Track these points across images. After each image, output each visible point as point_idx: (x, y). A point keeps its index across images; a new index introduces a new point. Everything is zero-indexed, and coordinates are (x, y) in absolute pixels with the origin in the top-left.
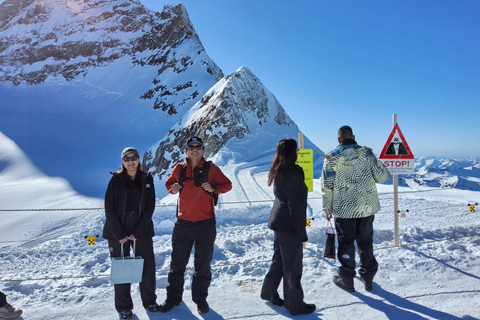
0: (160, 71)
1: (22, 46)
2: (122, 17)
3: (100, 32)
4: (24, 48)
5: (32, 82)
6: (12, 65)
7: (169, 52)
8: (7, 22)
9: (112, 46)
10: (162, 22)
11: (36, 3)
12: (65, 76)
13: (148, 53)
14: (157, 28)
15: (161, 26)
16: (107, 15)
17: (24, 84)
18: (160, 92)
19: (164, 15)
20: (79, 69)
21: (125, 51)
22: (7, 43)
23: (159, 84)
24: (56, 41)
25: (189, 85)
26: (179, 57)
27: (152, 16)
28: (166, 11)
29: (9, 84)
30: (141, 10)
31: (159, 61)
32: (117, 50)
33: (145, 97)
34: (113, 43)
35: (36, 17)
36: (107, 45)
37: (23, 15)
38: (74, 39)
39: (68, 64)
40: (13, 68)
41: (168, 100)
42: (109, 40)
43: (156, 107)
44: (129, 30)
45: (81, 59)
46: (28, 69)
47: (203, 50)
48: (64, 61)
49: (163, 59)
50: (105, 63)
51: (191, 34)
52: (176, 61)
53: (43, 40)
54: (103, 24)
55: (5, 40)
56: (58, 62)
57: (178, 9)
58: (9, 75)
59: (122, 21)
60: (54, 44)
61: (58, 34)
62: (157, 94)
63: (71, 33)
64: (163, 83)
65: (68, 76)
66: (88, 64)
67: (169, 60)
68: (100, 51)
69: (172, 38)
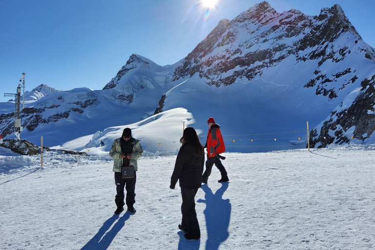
0: (320, 64)
1: (220, 61)
2: (287, 26)
3: (270, 42)
4: (221, 62)
5: (227, 84)
6: (215, 74)
7: (327, 46)
8: (211, 47)
9: (280, 50)
10: (319, 23)
11: (227, 31)
12: (247, 77)
13: (309, 50)
14: (315, 29)
15: (319, 26)
16: (275, 28)
17: (222, 86)
18: (321, 80)
19: (321, 17)
20: (257, 71)
21: (290, 52)
22: (212, 61)
23: (319, 74)
24: (241, 54)
25: (348, 71)
26: (336, 49)
27: (310, 20)
28: (323, 13)
29: (214, 86)
30: (302, 18)
31: (319, 55)
32: (284, 52)
33: (308, 85)
34: (280, 48)
35: (228, 40)
36: (276, 50)
37: (220, 41)
38: (252, 50)
39: (249, 68)
40: (216, 76)
41: (328, 86)
42: (277, 46)
43: (318, 93)
44: (293, 35)
45: (258, 63)
46: (225, 75)
47: (360, 38)
48: (246, 67)
49: (323, 53)
50: (275, 63)
51: (347, 27)
52: (334, 53)
53: (233, 55)
54: (273, 35)
55: (211, 59)
56: (243, 68)
57: (334, 9)
58: (213, 81)
59: (287, 29)
60: (240, 56)
61: (242, 49)
62: (318, 83)
63: (250, 46)
64: (323, 73)
65: (249, 77)
66: (262, 66)
67: (327, 53)
68: (271, 55)
69: (330, 34)
